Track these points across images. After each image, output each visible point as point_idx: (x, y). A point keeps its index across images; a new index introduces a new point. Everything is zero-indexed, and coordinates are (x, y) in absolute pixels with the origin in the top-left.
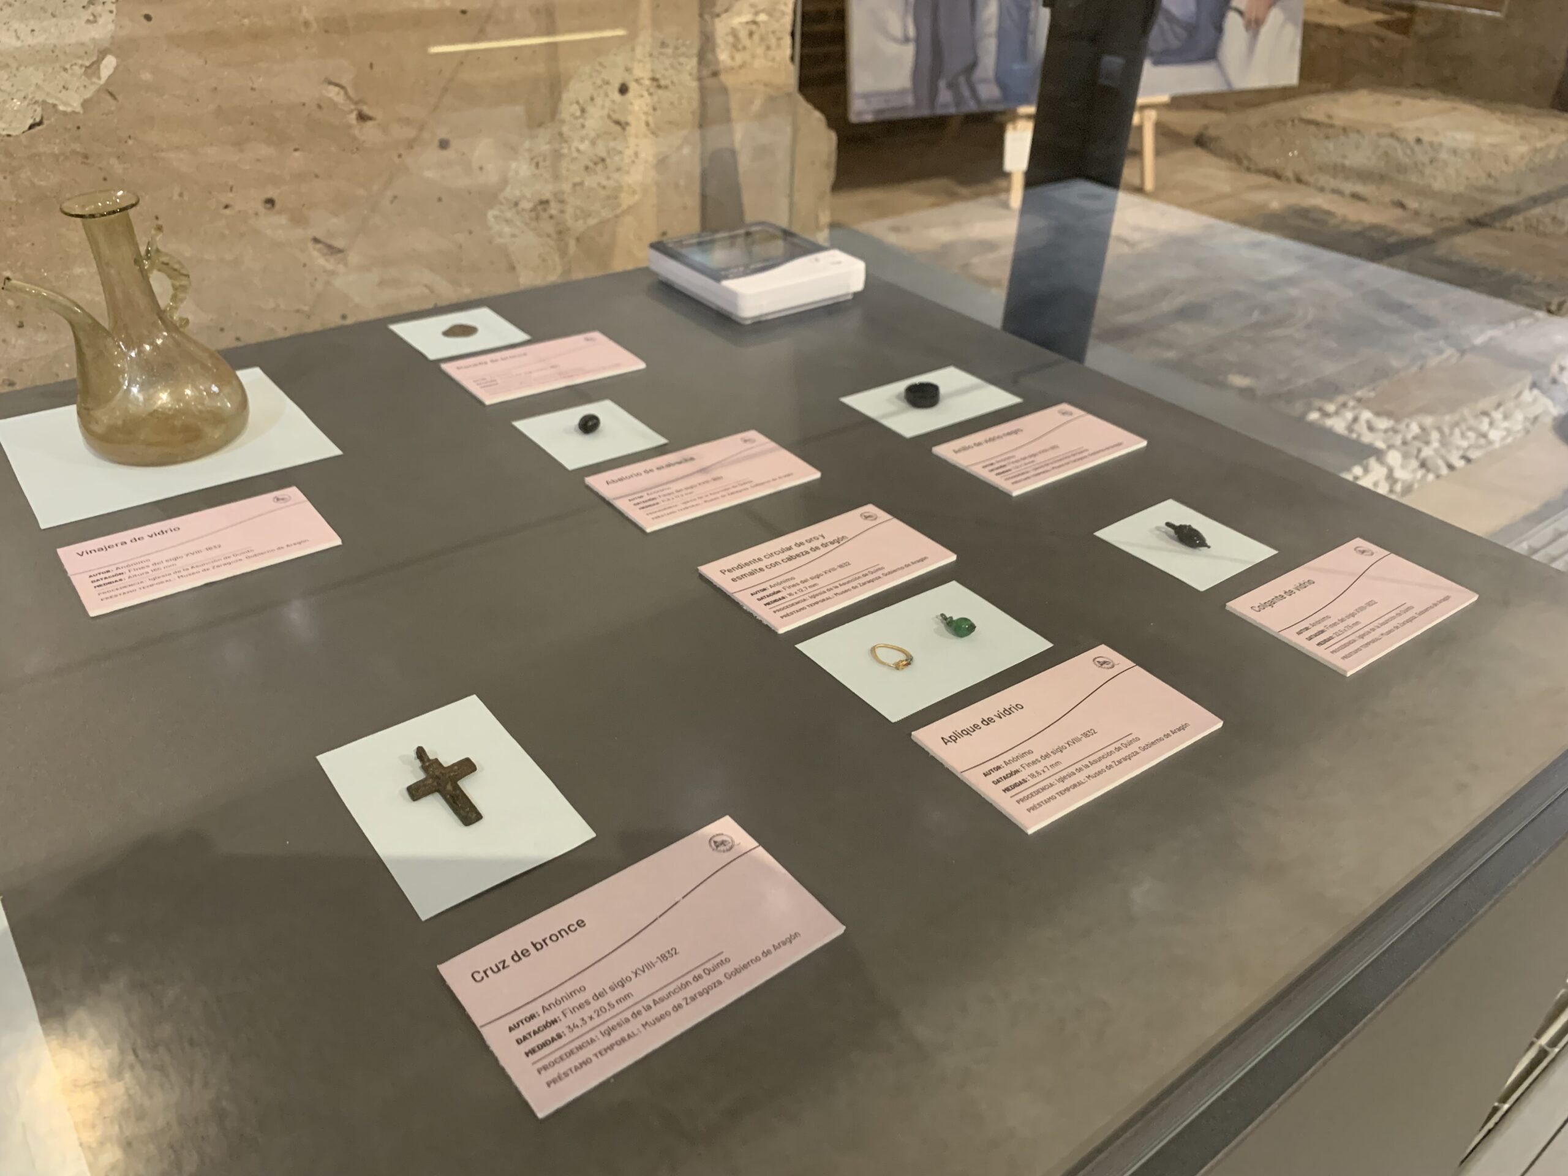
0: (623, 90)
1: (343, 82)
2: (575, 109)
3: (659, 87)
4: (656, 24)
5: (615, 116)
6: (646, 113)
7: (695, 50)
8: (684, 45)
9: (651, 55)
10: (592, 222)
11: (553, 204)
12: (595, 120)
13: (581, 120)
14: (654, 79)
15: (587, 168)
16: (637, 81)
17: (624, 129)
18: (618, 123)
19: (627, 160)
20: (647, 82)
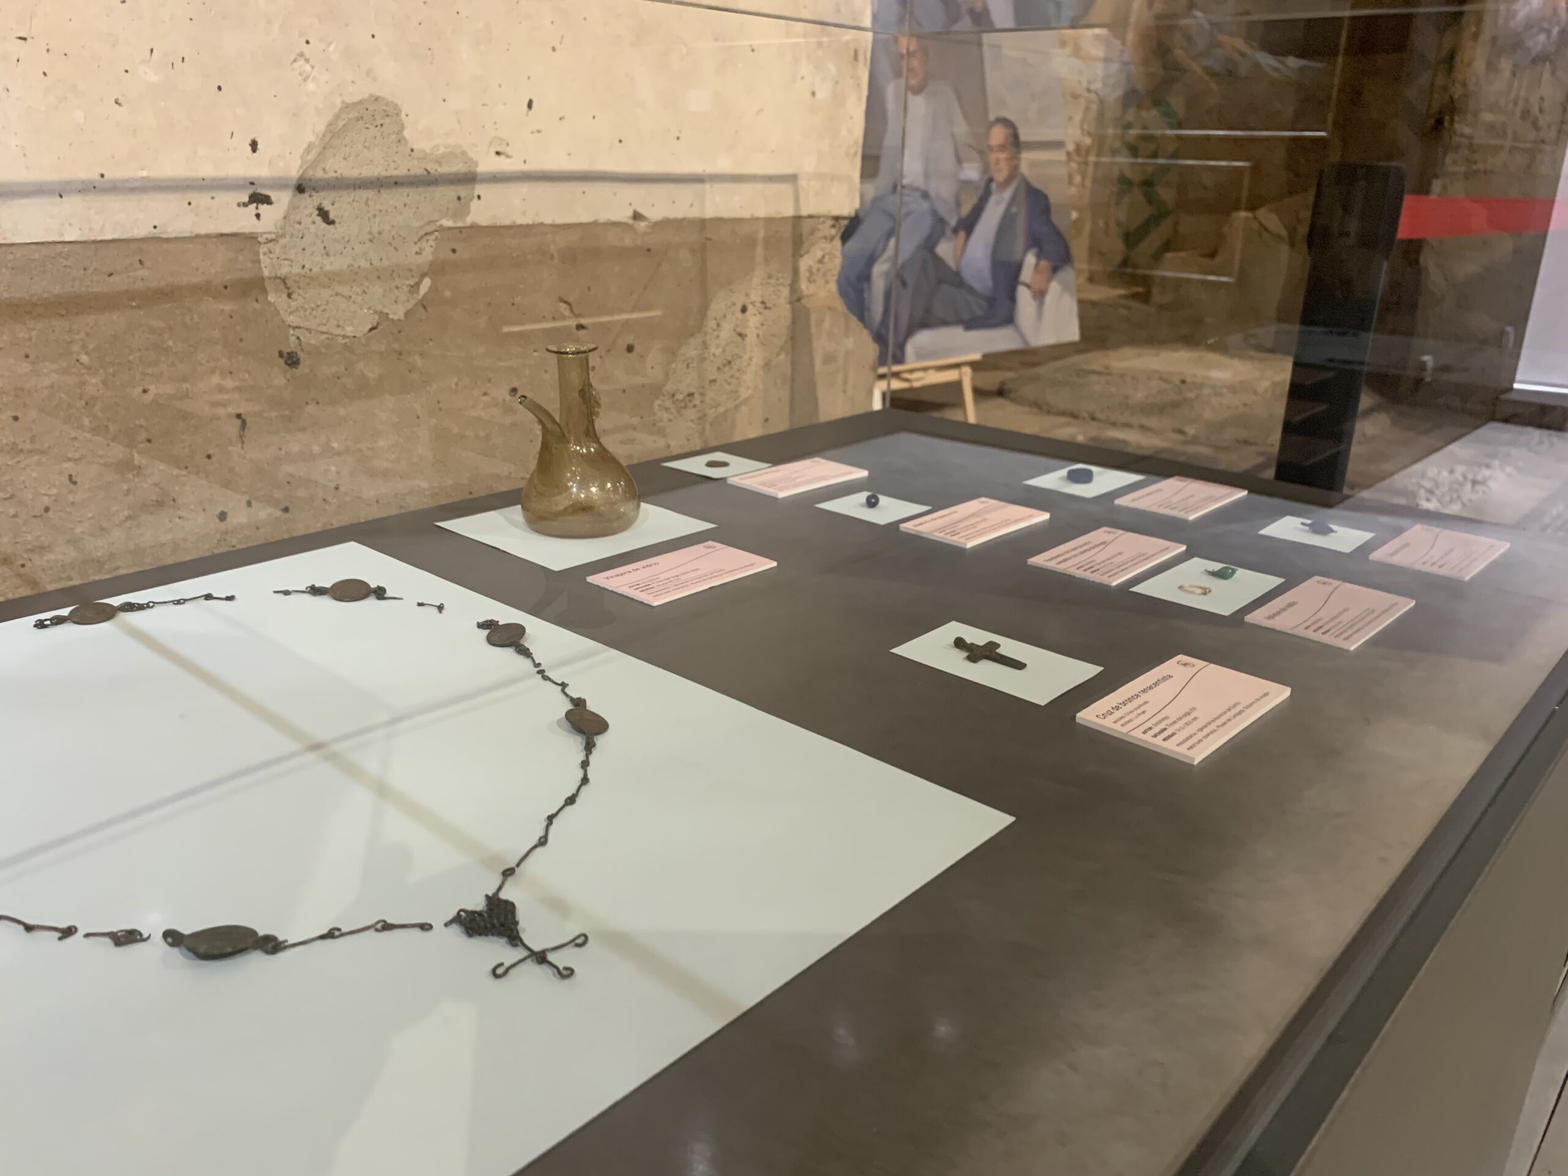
0: (744, 310)
1: (571, 300)
2: (713, 324)
3: (766, 308)
4: (767, 261)
5: (738, 330)
6: (757, 328)
7: (789, 281)
8: (783, 277)
9: (762, 284)
10: (721, 410)
11: (696, 396)
12: (726, 332)
13: (716, 333)
14: (763, 303)
15: (719, 369)
16: (753, 303)
17: (743, 339)
18: (740, 335)
19: (745, 363)
20: (758, 304)
